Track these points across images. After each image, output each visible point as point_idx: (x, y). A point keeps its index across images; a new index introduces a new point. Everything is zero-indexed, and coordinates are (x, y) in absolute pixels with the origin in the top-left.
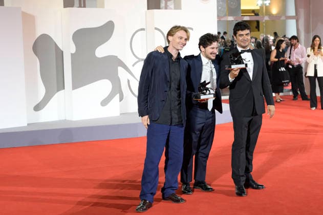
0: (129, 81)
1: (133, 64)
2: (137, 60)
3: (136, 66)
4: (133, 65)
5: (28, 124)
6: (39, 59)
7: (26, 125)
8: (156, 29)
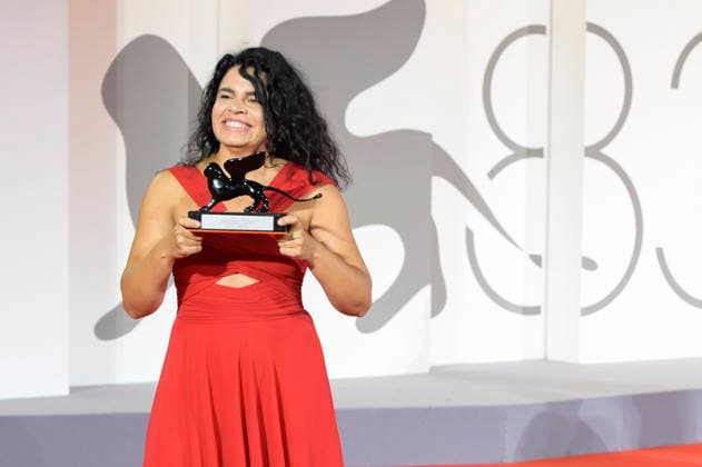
0: (469, 235)
1: (489, 169)
2: (508, 152)
3: (500, 176)
4: (492, 174)
5: (73, 390)
6: (123, 134)
7: (66, 392)
8: (592, 28)
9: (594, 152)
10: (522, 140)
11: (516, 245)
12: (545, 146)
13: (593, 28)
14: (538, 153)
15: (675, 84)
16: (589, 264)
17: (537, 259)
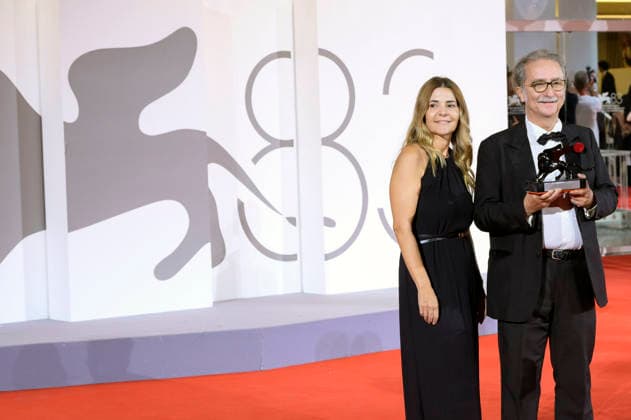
0: (241, 206)
1: (252, 156)
2: (266, 144)
3: (262, 161)
4: (256, 160)
9: (328, 141)
10: (277, 135)
11: (277, 212)
12: (294, 138)
13: (323, 52)
14: (289, 143)
15: (386, 91)
16: (329, 223)
17: (292, 221)
